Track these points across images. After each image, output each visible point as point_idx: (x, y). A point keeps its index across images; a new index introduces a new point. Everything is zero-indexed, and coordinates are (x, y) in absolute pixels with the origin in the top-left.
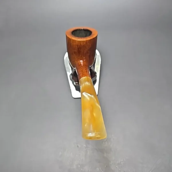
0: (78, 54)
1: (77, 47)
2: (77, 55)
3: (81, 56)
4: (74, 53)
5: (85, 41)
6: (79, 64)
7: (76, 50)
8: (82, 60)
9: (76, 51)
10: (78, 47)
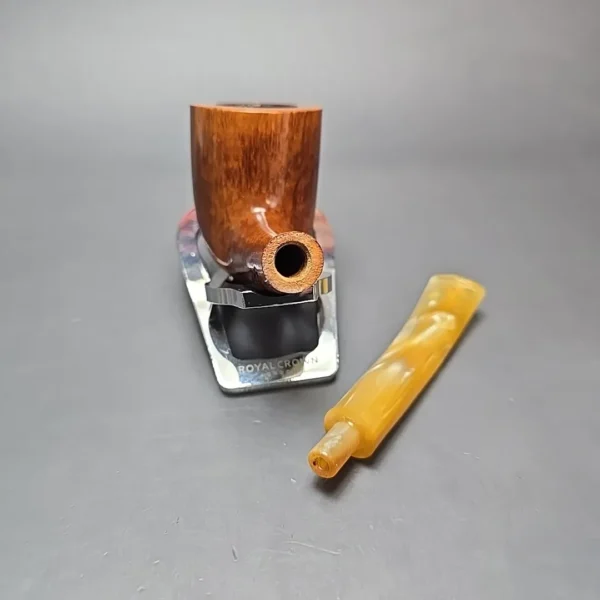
0: (244, 180)
1: (239, 143)
2: (240, 182)
3: (260, 191)
4: (228, 177)
5: (276, 115)
6: (250, 222)
7: (237, 160)
8: (260, 206)
9: (234, 165)
10: (247, 143)
